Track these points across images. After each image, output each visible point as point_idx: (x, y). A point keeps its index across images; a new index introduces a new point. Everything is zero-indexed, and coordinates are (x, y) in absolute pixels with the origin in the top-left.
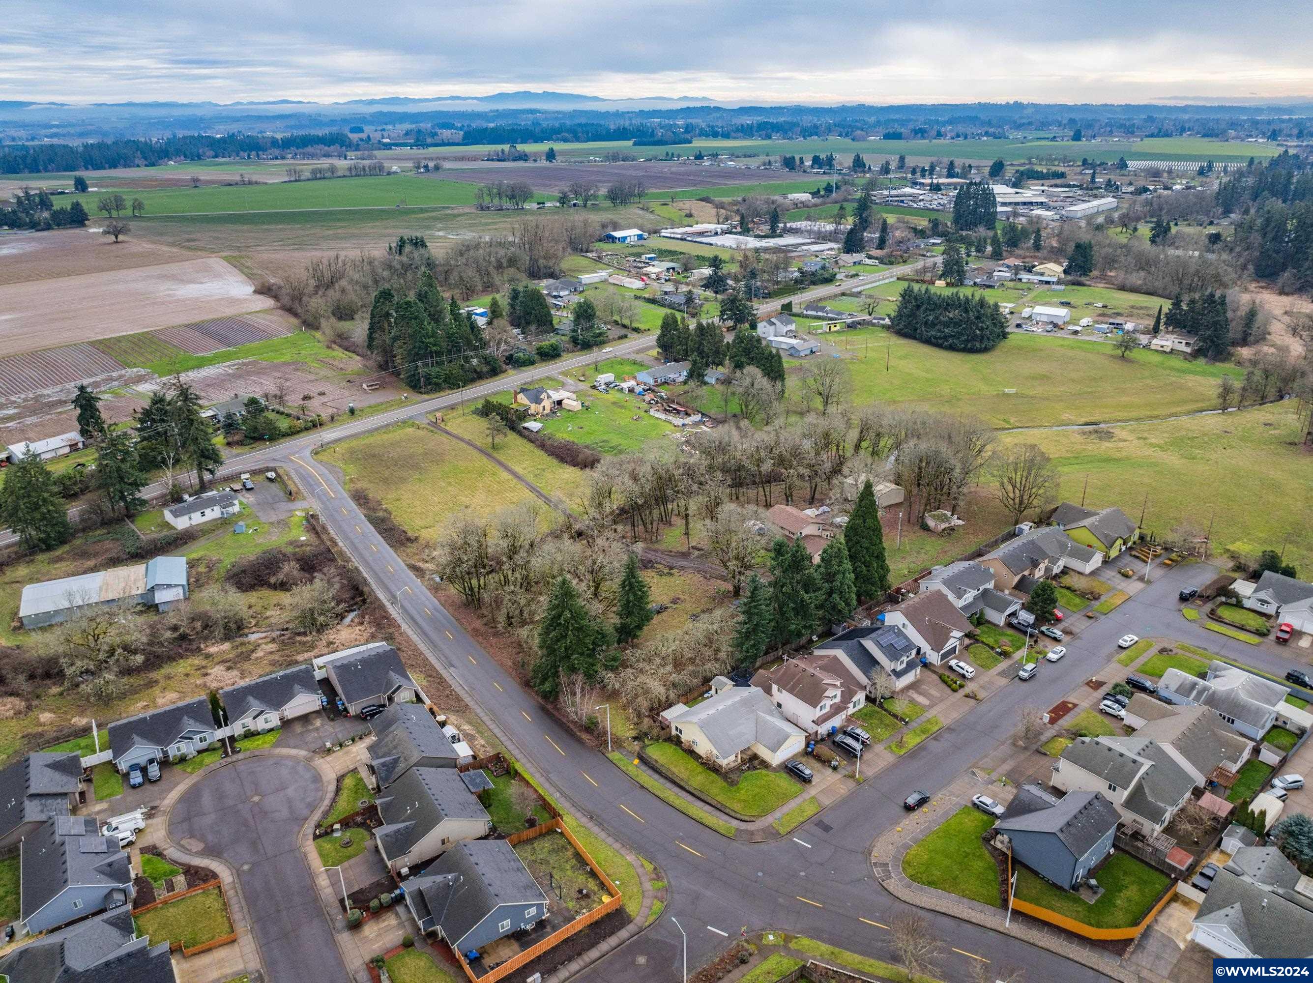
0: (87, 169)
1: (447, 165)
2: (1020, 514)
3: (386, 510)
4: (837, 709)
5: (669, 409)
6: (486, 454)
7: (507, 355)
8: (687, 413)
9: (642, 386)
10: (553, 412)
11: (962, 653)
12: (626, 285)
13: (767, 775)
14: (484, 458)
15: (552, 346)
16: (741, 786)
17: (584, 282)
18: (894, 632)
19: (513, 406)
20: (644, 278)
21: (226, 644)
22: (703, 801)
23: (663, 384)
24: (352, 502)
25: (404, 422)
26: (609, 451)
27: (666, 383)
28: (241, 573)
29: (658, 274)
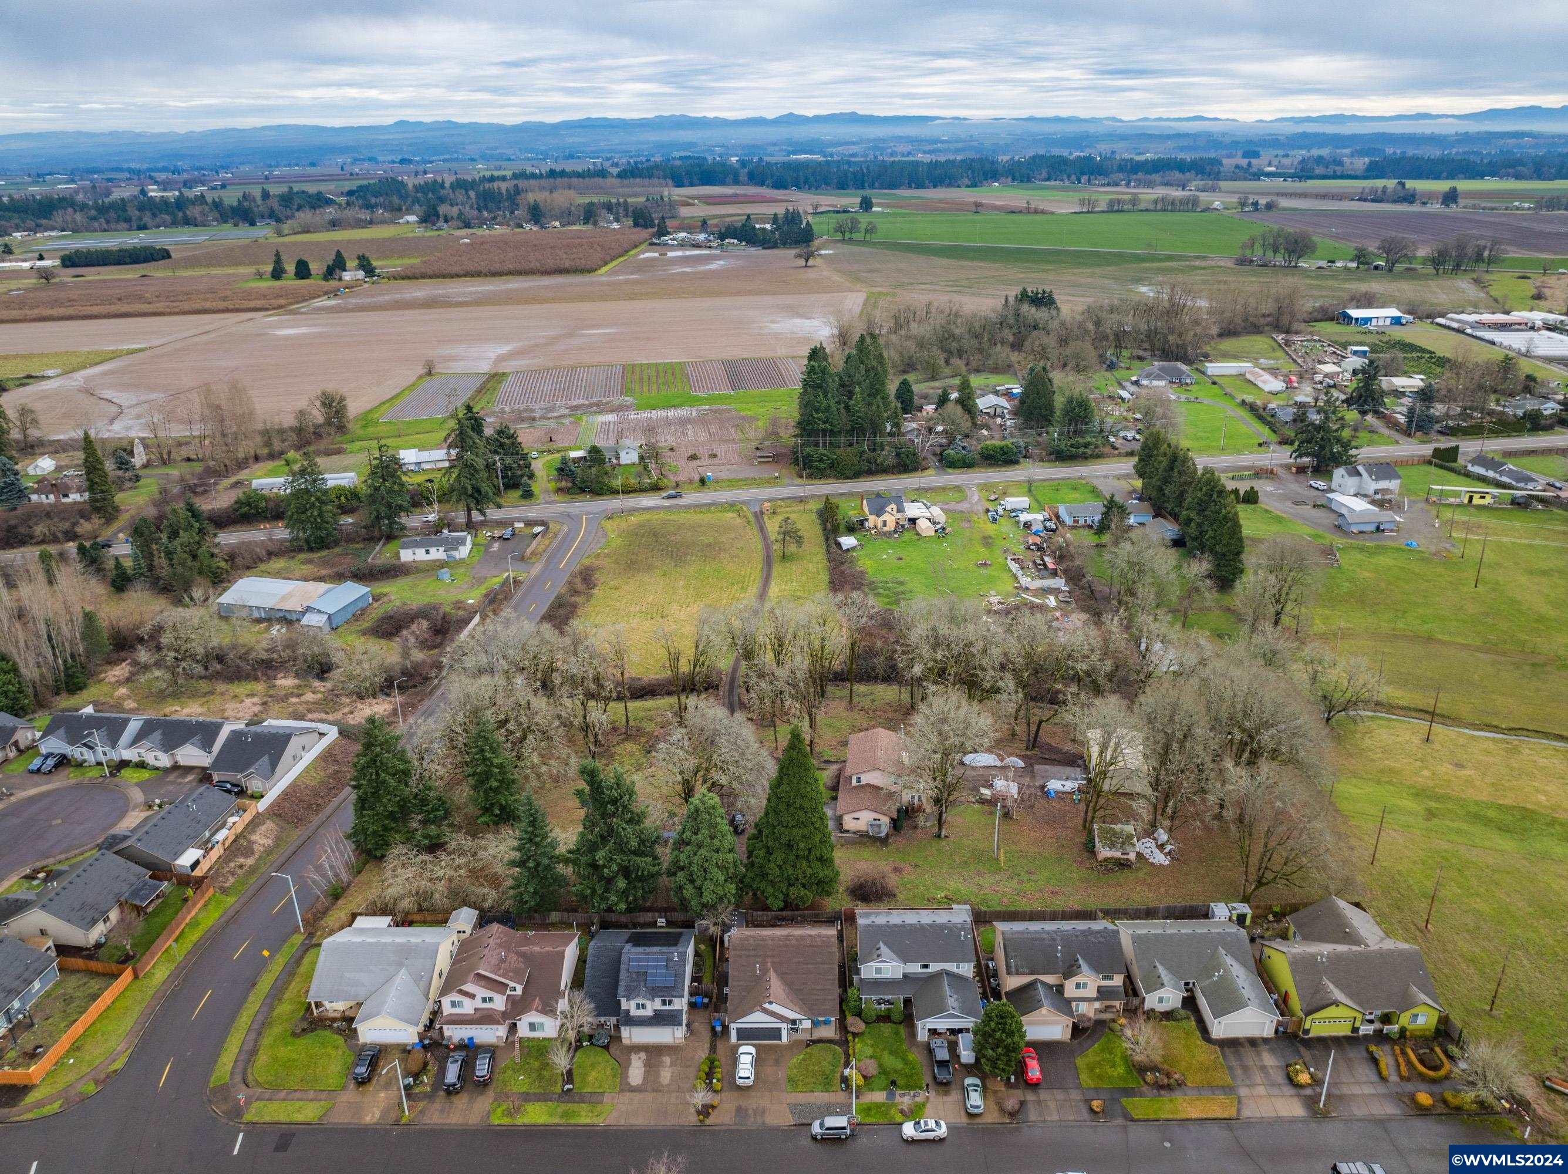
0: (910, 187)
1: (1284, 203)
2: (1257, 887)
3: (590, 597)
4: (485, 1018)
5: (1039, 562)
6: (768, 562)
7: (938, 450)
8: (1054, 574)
9: (1048, 524)
10: (895, 531)
11: (794, 1045)
12: (1260, 385)
13: (337, 1048)
14: (760, 566)
15: (1002, 448)
16: (298, 1041)
17: (1209, 373)
18: (669, 960)
19: (851, 513)
20: (1294, 378)
21: (296, 681)
22: (259, 1034)
23: (1083, 527)
24: (566, 578)
25: (732, 505)
26: (888, 596)
27: (1091, 527)
28: (387, 618)
29: (1326, 376)
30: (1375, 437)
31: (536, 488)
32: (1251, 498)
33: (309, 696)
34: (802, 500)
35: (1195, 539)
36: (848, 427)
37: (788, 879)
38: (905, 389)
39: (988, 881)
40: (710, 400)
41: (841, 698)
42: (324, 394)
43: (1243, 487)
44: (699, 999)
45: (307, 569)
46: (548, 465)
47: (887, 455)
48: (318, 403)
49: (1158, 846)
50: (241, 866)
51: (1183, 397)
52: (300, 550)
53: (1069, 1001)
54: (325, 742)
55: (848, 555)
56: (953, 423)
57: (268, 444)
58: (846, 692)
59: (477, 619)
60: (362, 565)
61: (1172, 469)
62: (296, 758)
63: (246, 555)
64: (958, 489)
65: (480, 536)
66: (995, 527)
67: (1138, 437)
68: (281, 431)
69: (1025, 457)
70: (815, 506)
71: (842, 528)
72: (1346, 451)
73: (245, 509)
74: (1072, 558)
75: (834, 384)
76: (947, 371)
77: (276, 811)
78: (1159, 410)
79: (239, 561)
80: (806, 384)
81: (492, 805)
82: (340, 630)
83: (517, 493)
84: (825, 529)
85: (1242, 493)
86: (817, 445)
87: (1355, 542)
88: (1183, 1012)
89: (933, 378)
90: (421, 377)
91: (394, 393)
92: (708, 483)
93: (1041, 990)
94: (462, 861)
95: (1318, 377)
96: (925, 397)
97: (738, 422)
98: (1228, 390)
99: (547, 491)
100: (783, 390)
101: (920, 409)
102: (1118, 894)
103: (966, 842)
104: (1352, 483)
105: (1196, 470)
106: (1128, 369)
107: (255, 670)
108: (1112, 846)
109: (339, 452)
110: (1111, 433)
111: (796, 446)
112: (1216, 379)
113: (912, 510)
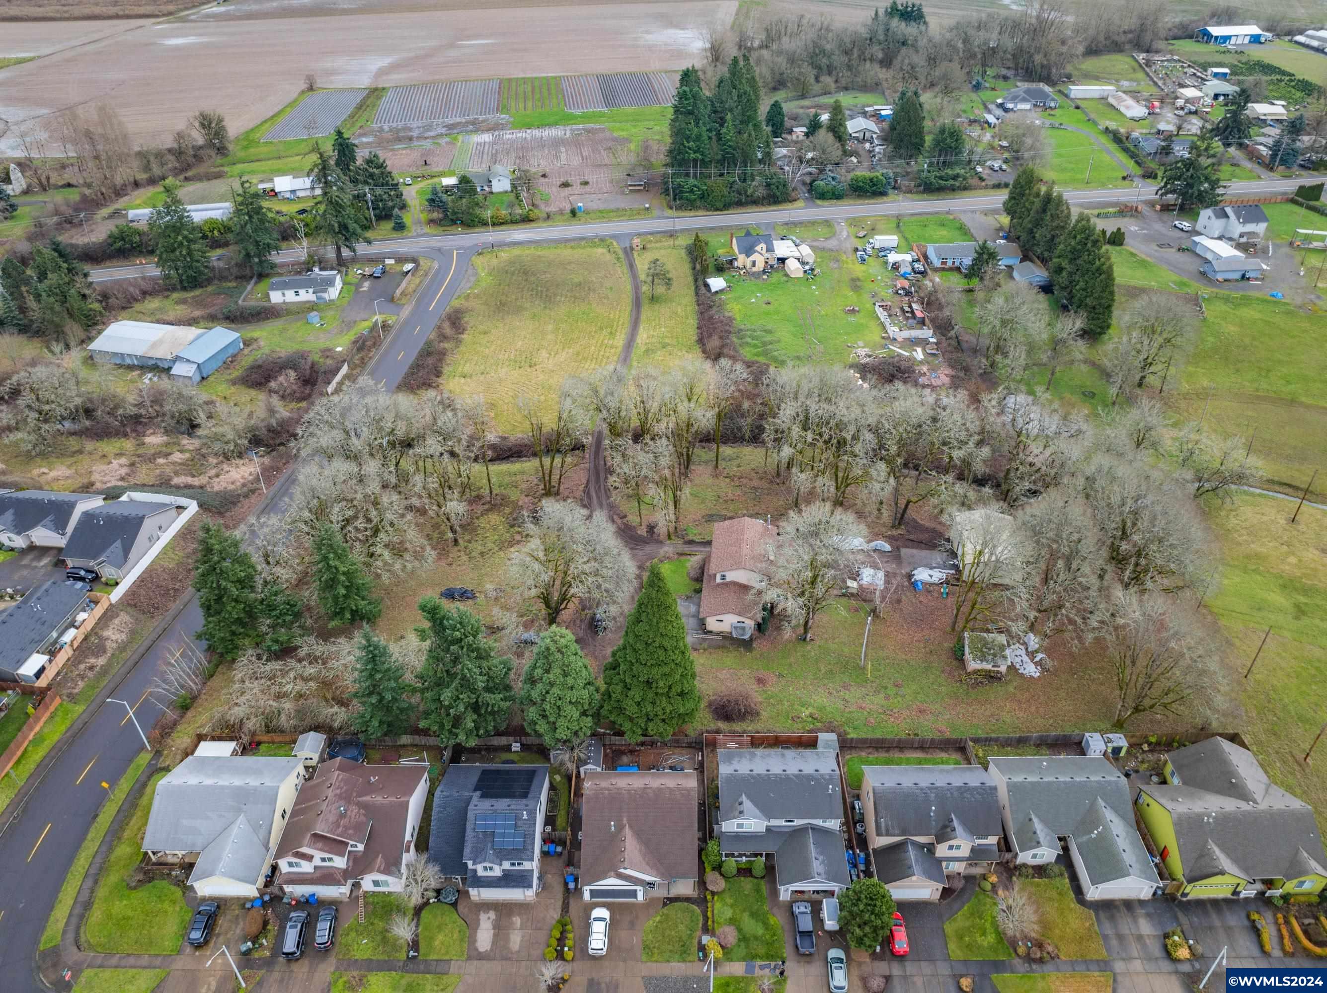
2: (1133, 713)
3: (459, 342)
4: (326, 877)
5: (907, 309)
6: (637, 304)
7: (808, 180)
8: (922, 322)
9: (916, 265)
10: (764, 272)
11: (650, 903)
12: (1122, 109)
13: (174, 902)
14: (629, 309)
15: (871, 180)
16: (135, 894)
17: (1072, 96)
18: (517, 818)
19: (720, 252)
20: (1157, 104)
21: (165, 438)
22: (96, 882)
23: (951, 269)
24: (435, 321)
25: (602, 240)
26: (755, 346)
27: (958, 269)
28: (256, 368)
29: (1188, 101)
30: (1237, 170)
31: (407, 219)
32: (1117, 239)
33: (177, 457)
34: (672, 234)
35: (1063, 288)
36: (719, 157)
37: (647, 715)
38: (776, 112)
39: (854, 695)
40: (585, 118)
41: (706, 462)
42: (202, 115)
43: (1109, 226)
44: (552, 847)
45: (181, 311)
46: (420, 193)
47: (757, 187)
48: (197, 124)
49: (1028, 653)
50: (91, 668)
51: (1048, 123)
52: (174, 289)
53: (939, 861)
54: (185, 517)
55: (717, 298)
56: (824, 152)
57: (147, 168)
58: (712, 455)
59: (345, 369)
60: (233, 307)
61: (1044, 211)
62: (152, 540)
63: (119, 295)
64: (827, 223)
65: (351, 273)
66: (863, 267)
67: (1004, 167)
68: (159, 155)
69: (894, 188)
70: (685, 241)
71: (711, 268)
72: (1213, 189)
73: (119, 244)
74: (940, 307)
75: (704, 111)
76: (817, 88)
77: (131, 601)
78: (1029, 141)
79: (112, 301)
80: (677, 110)
81: (342, 609)
82: (211, 379)
83: (388, 225)
84: (694, 268)
85: (1108, 234)
86: (688, 175)
87: (1223, 292)
88: (1056, 869)
89: (803, 97)
90: (303, 92)
91: (276, 110)
92: (579, 214)
93: (912, 853)
94: (311, 670)
95: (1180, 102)
96: (795, 118)
97: (610, 144)
98: (1092, 116)
99: (419, 222)
100: (656, 107)
101: (791, 132)
102: (988, 713)
103: (832, 646)
104: (1217, 225)
105: (1068, 216)
106: (993, 89)
107: (124, 425)
108: (983, 659)
109: (219, 176)
110: (978, 163)
111: (665, 176)
112: (1079, 103)
113: (782, 248)
